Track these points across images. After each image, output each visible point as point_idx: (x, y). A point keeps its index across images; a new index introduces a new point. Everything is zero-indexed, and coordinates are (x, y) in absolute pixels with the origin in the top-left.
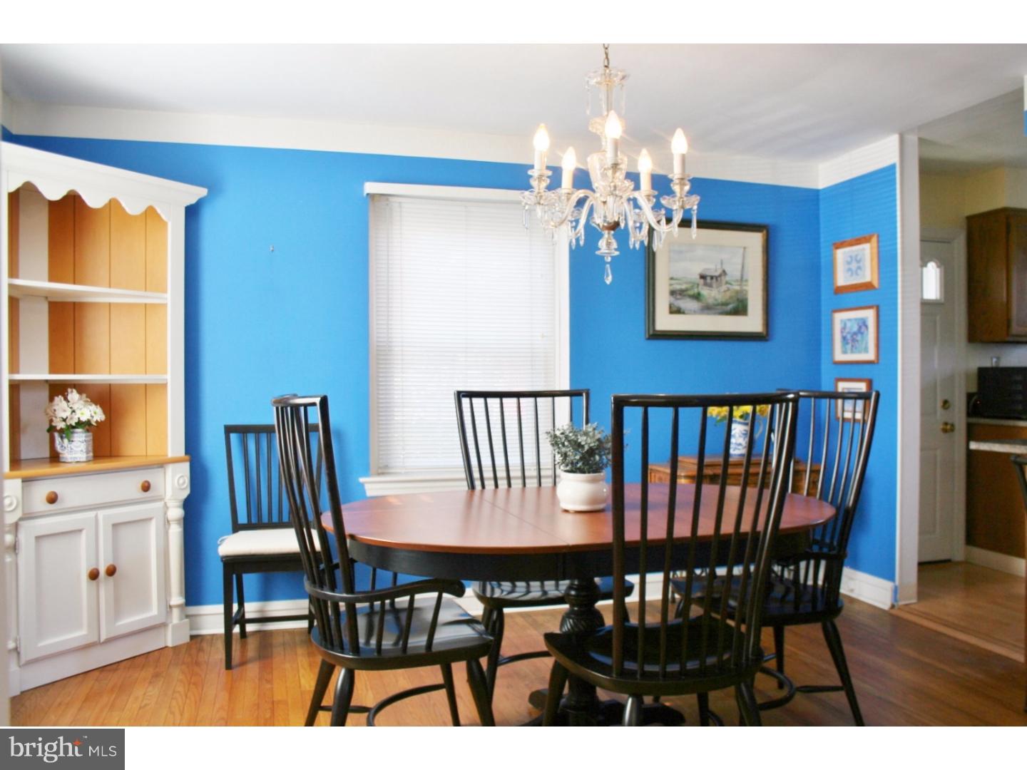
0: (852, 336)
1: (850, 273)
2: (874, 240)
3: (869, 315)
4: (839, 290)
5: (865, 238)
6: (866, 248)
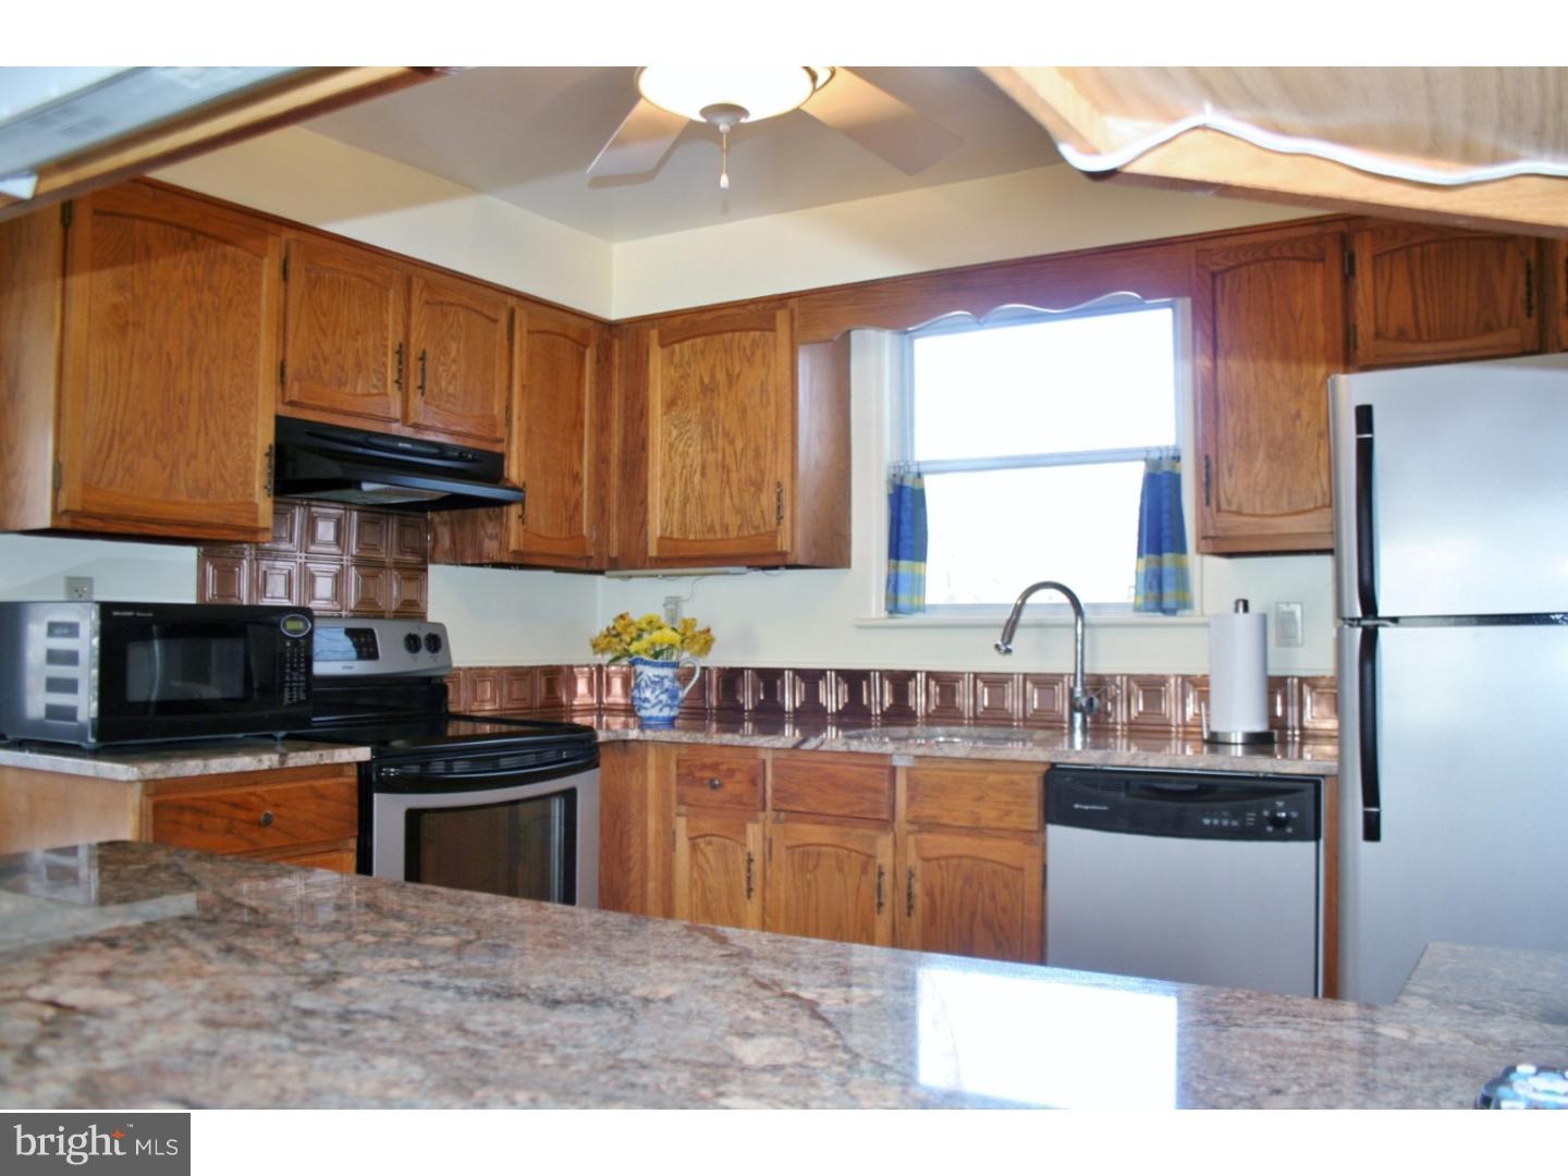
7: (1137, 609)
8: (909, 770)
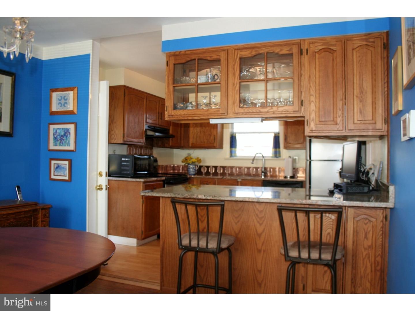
0: (60, 137)
1: (60, 105)
2: (76, 89)
3: (71, 127)
4: (53, 113)
5: (70, 88)
6: (71, 93)
7: (272, 157)
8: (241, 182)
